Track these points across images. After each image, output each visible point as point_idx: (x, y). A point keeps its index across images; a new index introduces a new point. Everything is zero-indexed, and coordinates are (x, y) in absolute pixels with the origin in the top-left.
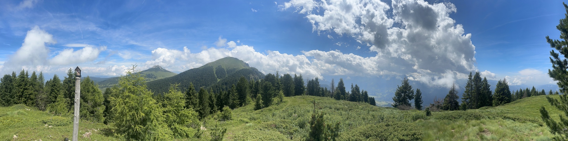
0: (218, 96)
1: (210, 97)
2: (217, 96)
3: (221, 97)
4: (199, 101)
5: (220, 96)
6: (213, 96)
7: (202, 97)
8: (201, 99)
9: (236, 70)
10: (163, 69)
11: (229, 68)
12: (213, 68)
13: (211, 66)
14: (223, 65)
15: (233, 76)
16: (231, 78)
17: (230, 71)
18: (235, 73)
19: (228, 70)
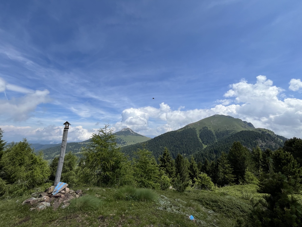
0: (203, 167)
1: (191, 167)
2: (201, 166)
3: (207, 167)
4: (176, 170)
5: (205, 166)
6: (195, 165)
7: (180, 165)
8: (179, 167)
9: (231, 133)
10: (134, 132)
11: (218, 131)
12: (196, 131)
13: (193, 128)
14: (209, 127)
15: (226, 142)
16: (223, 144)
17: (220, 134)
18: (228, 137)
19: (218, 133)
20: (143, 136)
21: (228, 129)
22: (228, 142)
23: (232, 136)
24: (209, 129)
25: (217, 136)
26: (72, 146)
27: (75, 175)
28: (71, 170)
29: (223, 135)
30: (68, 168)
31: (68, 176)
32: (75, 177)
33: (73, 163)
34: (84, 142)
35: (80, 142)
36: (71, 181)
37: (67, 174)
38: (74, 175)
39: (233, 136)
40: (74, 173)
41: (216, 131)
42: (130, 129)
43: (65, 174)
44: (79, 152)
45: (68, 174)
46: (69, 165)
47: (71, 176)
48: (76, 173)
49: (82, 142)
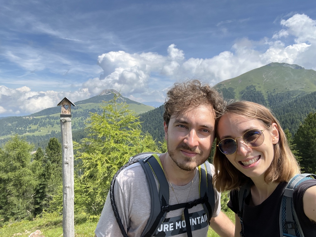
9: (295, 97)
10: (123, 98)
11: (274, 92)
12: (235, 93)
13: (230, 88)
14: (258, 85)
15: (284, 111)
16: (279, 114)
17: (277, 98)
18: (289, 104)
19: (272, 96)
20: (139, 104)
21: (291, 90)
22: (288, 112)
23: (296, 101)
24: (257, 89)
25: (271, 102)
26: (12, 122)
27: (32, 174)
28: (23, 166)
29: (282, 99)
30: (18, 164)
31: (20, 177)
32: (32, 178)
33: (24, 155)
34: (33, 115)
35: (25, 116)
36: (26, 184)
37: (17, 173)
38: (30, 174)
39: (298, 101)
40: (29, 171)
41: (269, 93)
42: (115, 91)
43: (13, 173)
44: (28, 134)
45: (20, 174)
46: (18, 158)
47: (25, 176)
48: (33, 172)
49: (29, 116)
